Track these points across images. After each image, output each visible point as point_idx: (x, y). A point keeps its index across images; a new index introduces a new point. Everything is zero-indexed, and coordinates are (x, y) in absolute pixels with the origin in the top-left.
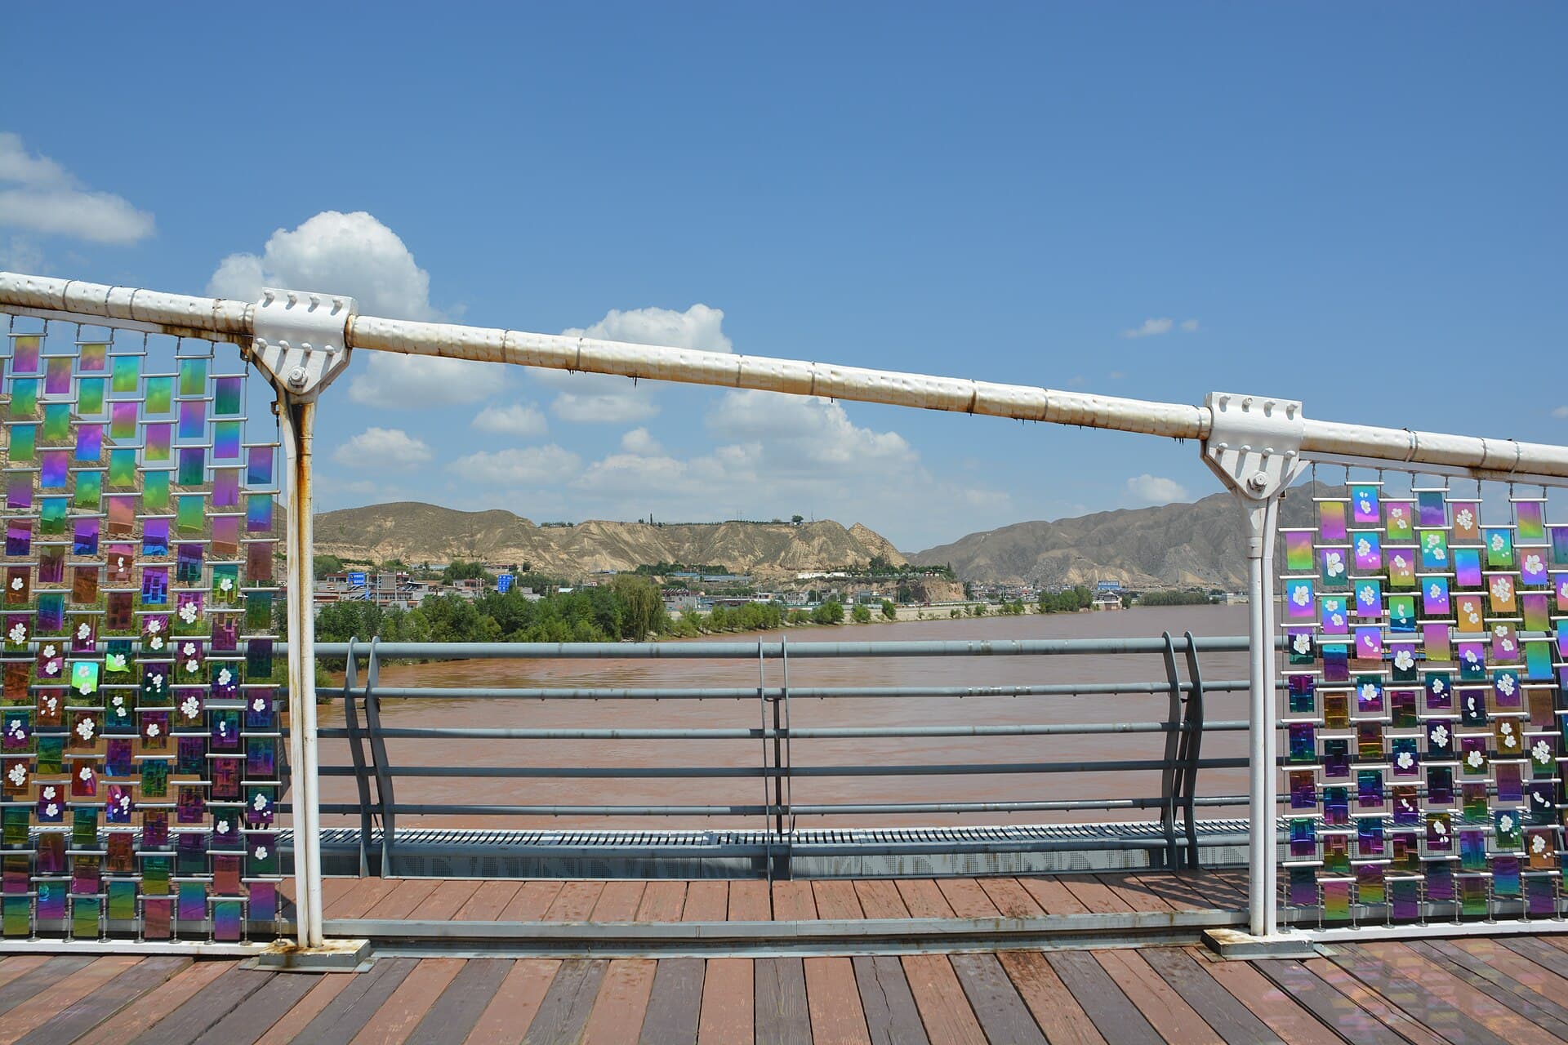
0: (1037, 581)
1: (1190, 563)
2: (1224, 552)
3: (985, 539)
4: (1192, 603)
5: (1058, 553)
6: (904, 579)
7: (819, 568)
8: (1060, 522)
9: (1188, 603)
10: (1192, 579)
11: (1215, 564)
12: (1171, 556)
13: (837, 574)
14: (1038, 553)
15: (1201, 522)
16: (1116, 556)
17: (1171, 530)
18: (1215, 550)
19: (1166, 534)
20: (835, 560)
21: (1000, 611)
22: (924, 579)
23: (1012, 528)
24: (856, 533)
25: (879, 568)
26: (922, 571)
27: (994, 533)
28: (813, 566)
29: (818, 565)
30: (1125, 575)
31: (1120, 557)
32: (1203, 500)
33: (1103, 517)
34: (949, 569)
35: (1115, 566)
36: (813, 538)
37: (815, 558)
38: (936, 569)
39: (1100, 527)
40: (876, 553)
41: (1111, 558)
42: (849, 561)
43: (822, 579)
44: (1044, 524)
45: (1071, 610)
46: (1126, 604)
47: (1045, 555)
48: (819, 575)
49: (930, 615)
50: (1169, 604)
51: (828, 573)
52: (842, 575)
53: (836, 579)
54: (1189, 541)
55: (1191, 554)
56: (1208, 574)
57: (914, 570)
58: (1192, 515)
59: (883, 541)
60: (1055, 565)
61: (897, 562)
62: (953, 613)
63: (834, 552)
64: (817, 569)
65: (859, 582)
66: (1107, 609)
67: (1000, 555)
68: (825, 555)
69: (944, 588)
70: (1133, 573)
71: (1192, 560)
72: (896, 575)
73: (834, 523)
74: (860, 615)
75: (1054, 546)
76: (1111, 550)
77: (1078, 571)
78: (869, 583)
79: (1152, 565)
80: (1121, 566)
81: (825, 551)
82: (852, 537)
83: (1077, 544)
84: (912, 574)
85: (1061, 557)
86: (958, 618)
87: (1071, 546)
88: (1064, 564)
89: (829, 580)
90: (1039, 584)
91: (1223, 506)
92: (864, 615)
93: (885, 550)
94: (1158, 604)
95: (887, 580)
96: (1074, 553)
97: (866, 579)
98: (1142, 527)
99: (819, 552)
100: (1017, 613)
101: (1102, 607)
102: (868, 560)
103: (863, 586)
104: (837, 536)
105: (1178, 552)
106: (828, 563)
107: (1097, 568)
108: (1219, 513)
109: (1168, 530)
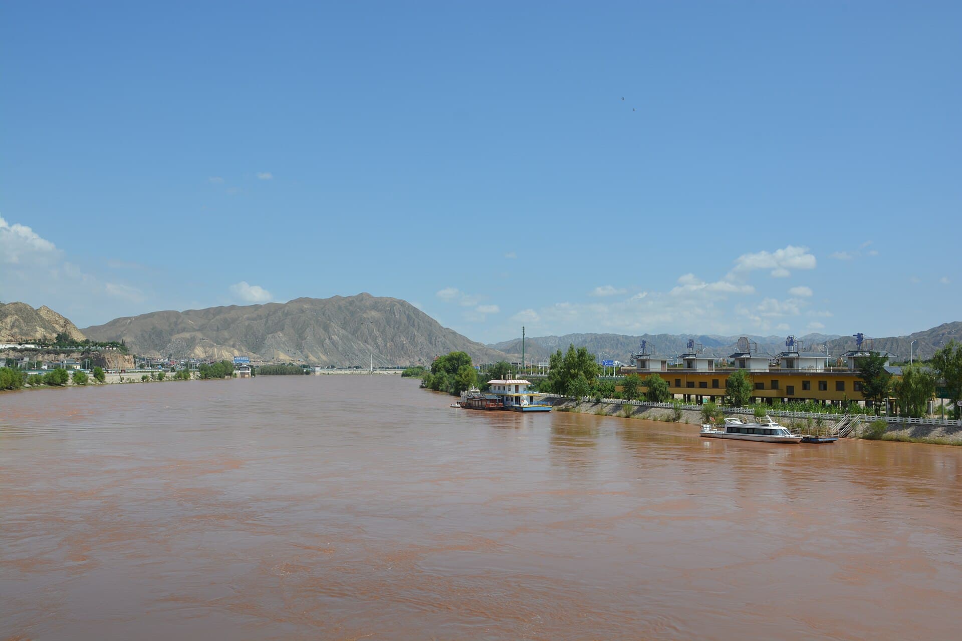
0: (171, 355)
1: (282, 346)
2: (305, 338)
3: (130, 322)
4: (293, 374)
5: (187, 335)
6: (88, 351)
7: (11, 341)
8: (187, 313)
9: (289, 374)
10: (284, 357)
11: (299, 347)
12: (269, 340)
13: (28, 346)
14: (171, 335)
15: (290, 317)
16: (230, 339)
17: (269, 322)
18: (300, 337)
19: (265, 325)
20: (26, 334)
21: (175, 377)
22: (105, 352)
23: (152, 315)
24: (43, 313)
25: (64, 342)
26: (102, 345)
27: (137, 318)
28: (5, 339)
29: (10, 338)
30: (237, 353)
31: (233, 339)
32: (291, 302)
33: (220, 310)
34: (123, 344)
35: (229, 346)
36: (6, 316)
37: (8, 332)
38: (113, 344)
39: (218, 317)
40: (60, 330)
41: (226, 340)
42: (38, 336)
43: (14, 349)
44: (177, 312)
45: (220, 377)
46: (253, 374)
47: (178, 336)
48: (12, 346)
49: (128, 379)
50: (277, 374)
51: (20, 344)
52: (33, 346)
53: (27, 350)
54: (282, 329)
55: (283, 340)
56: (295, 353)
57: (96, 344)
58: (284, 312)
59: (67, 321)
60: (184, 344)
61: (79, 337)
62: (143, 378)
63: (25, 328)
64: (9, 342)
65: (48, 352)
66: (242, 377)
67: (142, 334)
68: (17, 330)
69: (121, 359)
70: (242, 351)
71: (284, 343)
72: (80, 348)
73: (25, 305)
74: (80, 379)
75: (184, 330)
76: (226, 334)
77: (201, 349)
78: (57, 353)
79: (256, 346)
80: (234, 346)
81: (17, 327)
82: (40, 317)
83: (201, 329)
84: (94, 347)
85: (189, 338)
86: (147, 381)
87: (198, 330)
88: (191, 343)
89: (21, 351)
90: (172, 357)
91: (305, 306)
92: (83, 379)
93: (68, 328)
94: (270, 374)
95: (73, 352)
96: (199, 335)
97: (54, 350)
98: (248, 319)
99: (12, 327)
100: (186, 378)
101: (239, 375)
102: (55, 335)
103: (52, 356)
104: (27, 315)
105: (274, 337)
106: (19, 337)
107: (216, 347)
108: (303, 311)
109: (267, 322)
